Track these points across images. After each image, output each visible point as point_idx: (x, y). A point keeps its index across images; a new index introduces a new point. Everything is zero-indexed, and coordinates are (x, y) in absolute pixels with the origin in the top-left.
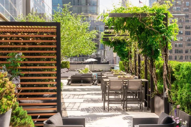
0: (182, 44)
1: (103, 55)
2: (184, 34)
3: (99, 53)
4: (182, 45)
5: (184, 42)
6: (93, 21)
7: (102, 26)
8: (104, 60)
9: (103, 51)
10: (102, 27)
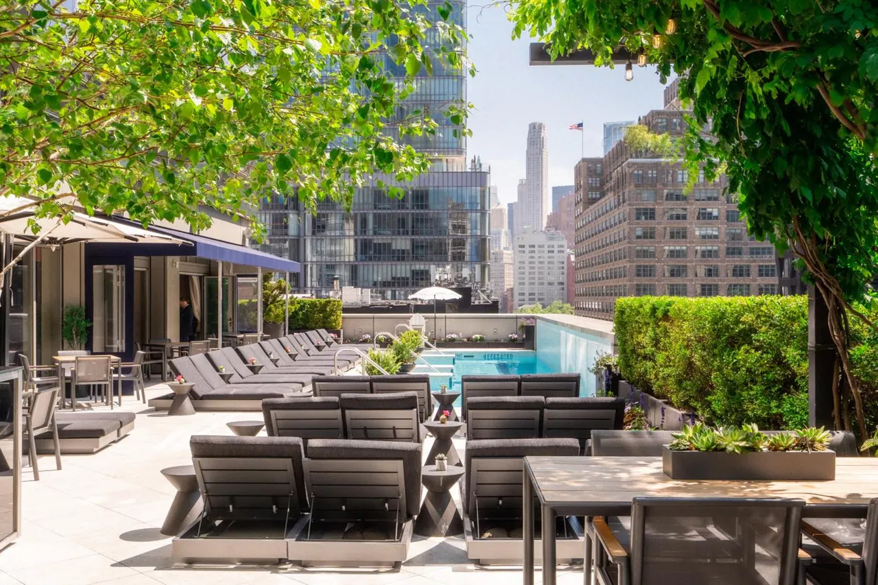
0: (715, 248)
1: (478, 278)
2: (723, 218)
3: (466, 272)
4: (716, 251)
5: (721, 242)
6: (448, 172)
7: (474, 188)
8: (483, 296)
9: (478, 267)
10: (474, 194)
